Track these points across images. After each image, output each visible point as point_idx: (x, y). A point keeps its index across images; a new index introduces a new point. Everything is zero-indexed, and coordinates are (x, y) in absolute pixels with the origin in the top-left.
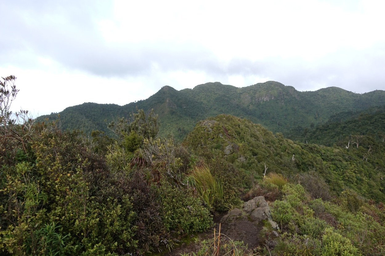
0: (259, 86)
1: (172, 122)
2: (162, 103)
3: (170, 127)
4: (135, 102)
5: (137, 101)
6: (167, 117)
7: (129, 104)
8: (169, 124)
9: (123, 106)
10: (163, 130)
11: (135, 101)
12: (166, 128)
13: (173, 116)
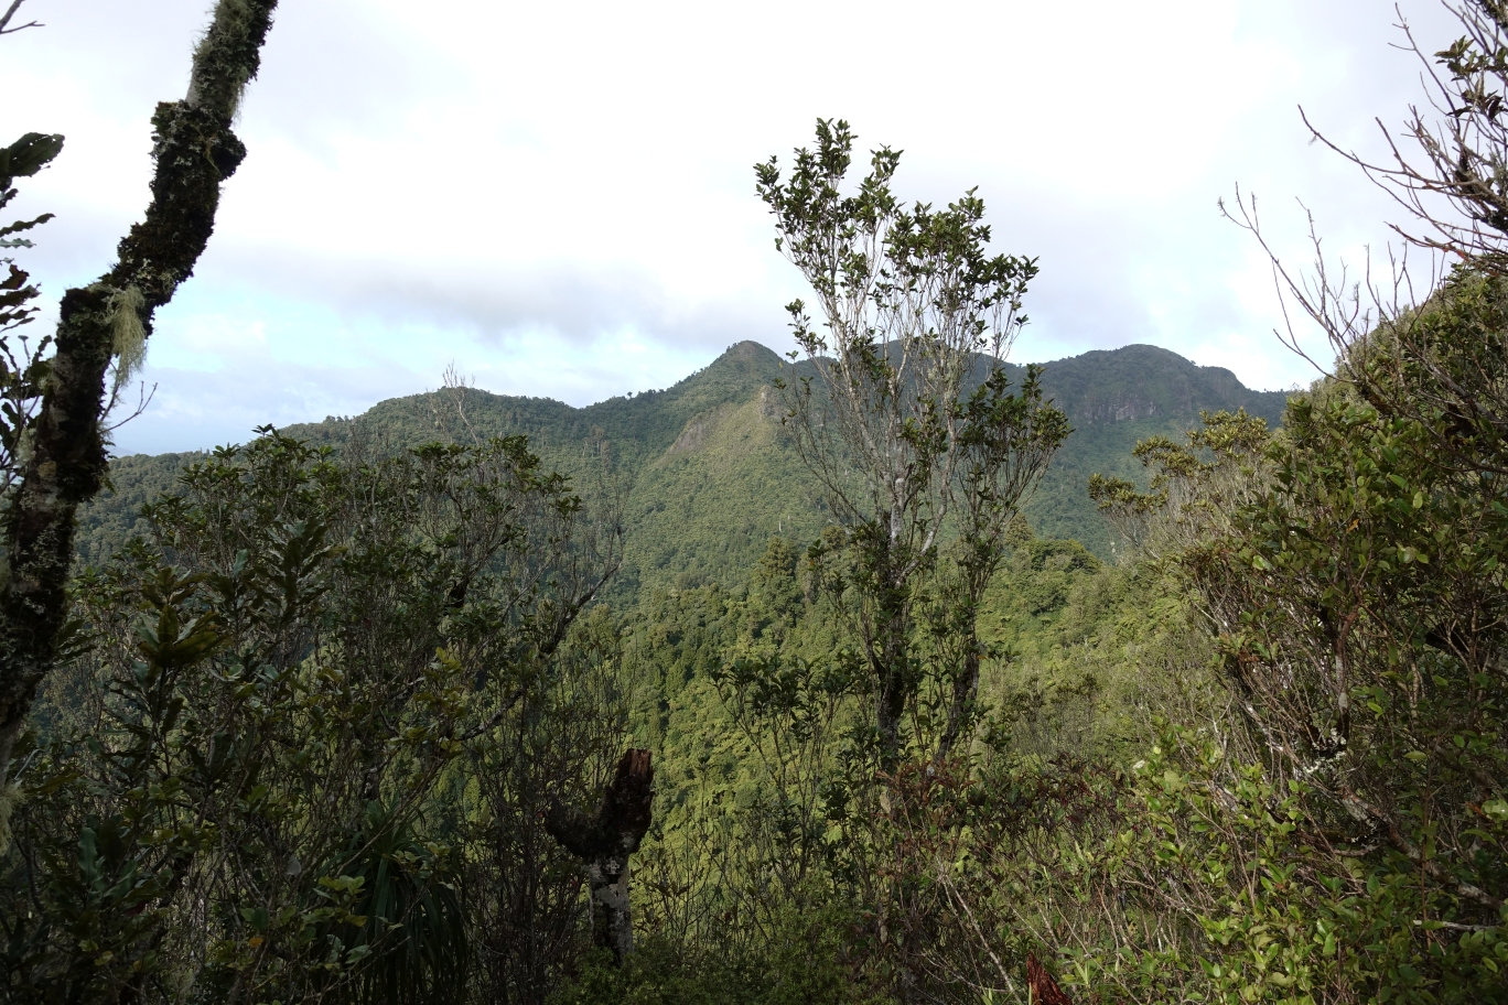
0: (1097, 360)
1: (785, 473)
2: (741, 403)
3: (776, 491)
4: (628, 397)
5: (634, 395)
6: (765, 454)
7: (608, 402)
8: (776, 483)
9: (581, 410)
10: (753, 503)
11: (630, 394)
12: (764, 498)
13: (788, 452)
